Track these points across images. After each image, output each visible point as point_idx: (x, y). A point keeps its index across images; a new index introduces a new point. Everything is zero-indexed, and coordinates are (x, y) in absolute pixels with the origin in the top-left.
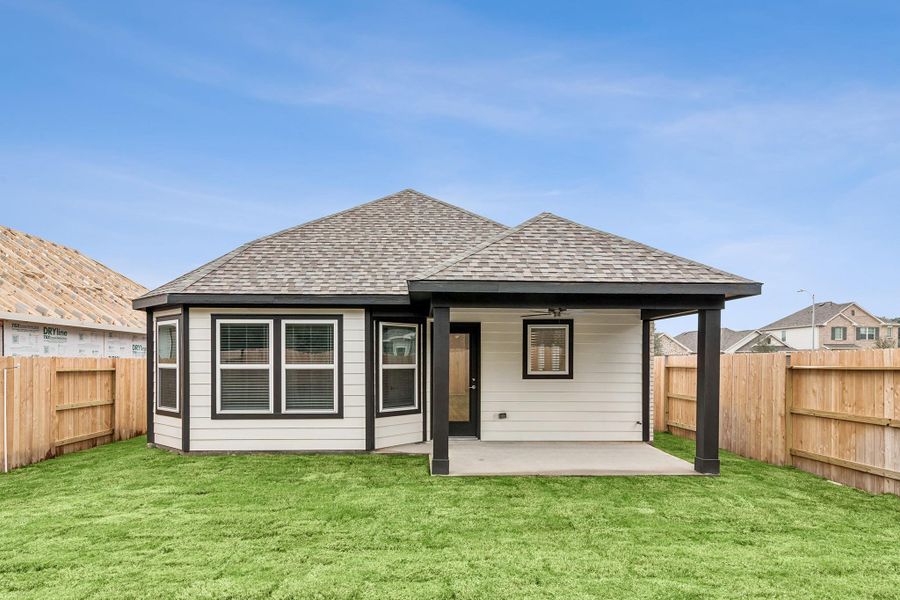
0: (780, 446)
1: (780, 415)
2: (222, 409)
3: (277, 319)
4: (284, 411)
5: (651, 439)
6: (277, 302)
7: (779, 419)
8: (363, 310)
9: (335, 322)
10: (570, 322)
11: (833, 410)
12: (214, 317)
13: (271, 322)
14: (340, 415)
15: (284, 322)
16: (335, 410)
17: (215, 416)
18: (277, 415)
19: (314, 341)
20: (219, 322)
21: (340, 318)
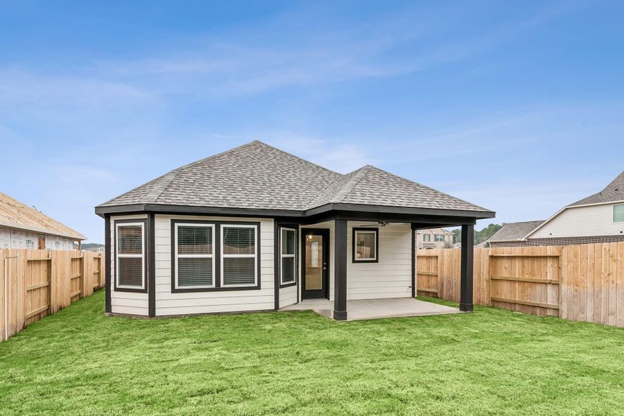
0: (486, 296)
1: (486, 280)
2: (179, 286)
3: (218, 224)
4: (222, 285)
5: (416, 296)
6: (222, 212)
7: (485, 282)
8: (273, 219)
9: (255, 227)
10: (377, 230)
11: (517, 277)
12: (173, 222)
13: (213, 226)
14: (258, 288)
15: (222, 226)
16: (256, 285)
17: (174, 291)
18: (218, 289)
19: (242, 239)
20: (177, 225)
21: (258, 224)
